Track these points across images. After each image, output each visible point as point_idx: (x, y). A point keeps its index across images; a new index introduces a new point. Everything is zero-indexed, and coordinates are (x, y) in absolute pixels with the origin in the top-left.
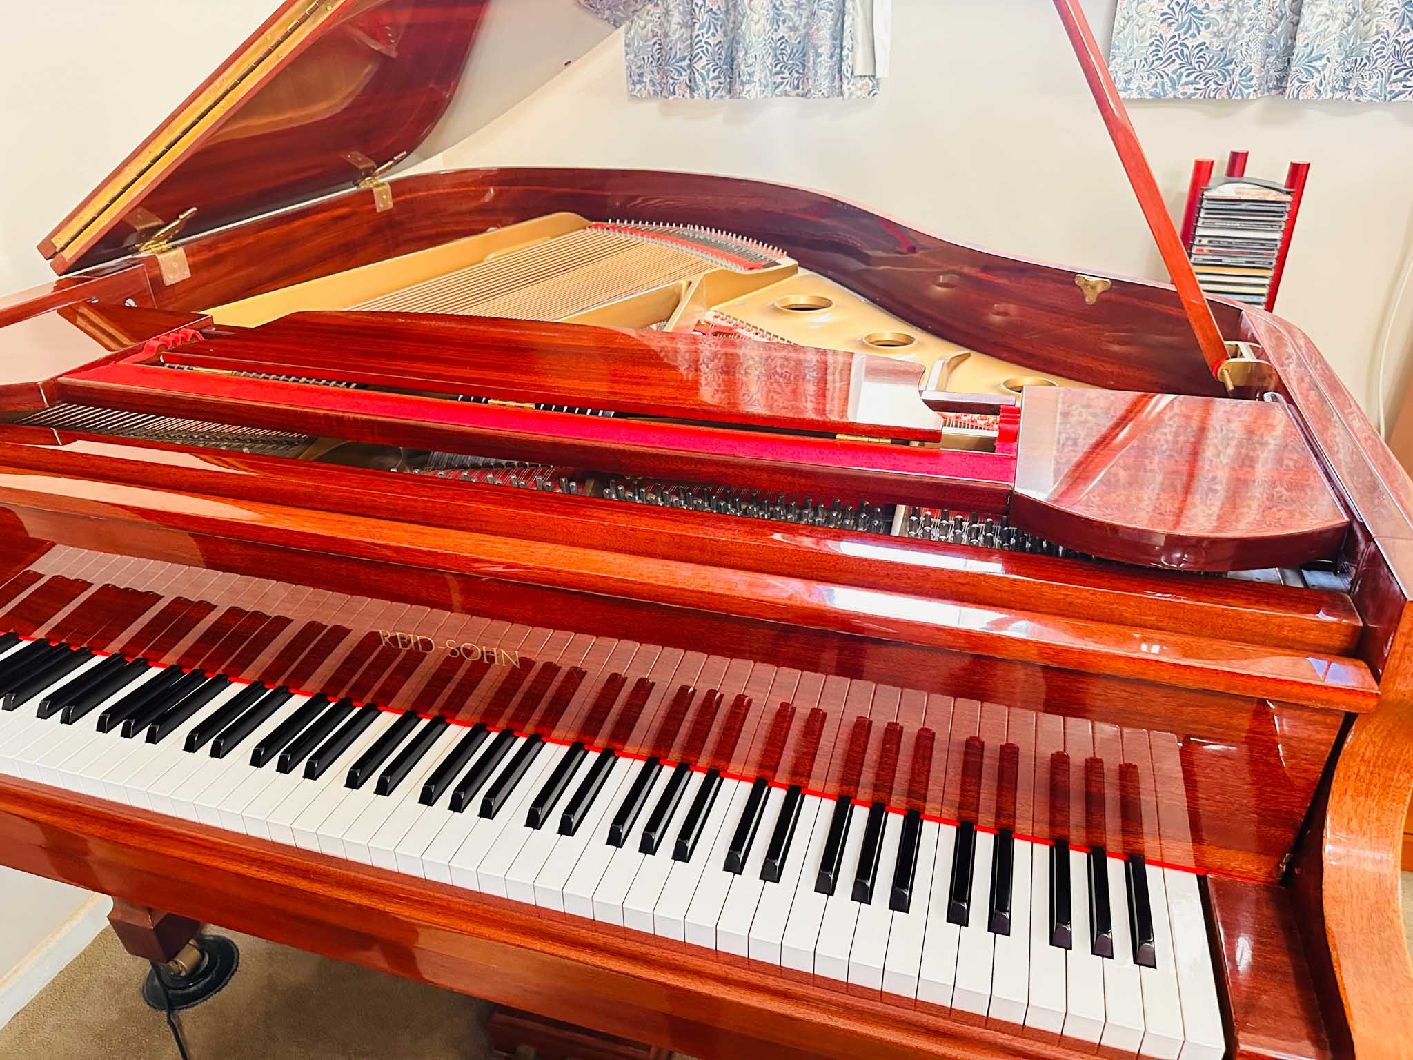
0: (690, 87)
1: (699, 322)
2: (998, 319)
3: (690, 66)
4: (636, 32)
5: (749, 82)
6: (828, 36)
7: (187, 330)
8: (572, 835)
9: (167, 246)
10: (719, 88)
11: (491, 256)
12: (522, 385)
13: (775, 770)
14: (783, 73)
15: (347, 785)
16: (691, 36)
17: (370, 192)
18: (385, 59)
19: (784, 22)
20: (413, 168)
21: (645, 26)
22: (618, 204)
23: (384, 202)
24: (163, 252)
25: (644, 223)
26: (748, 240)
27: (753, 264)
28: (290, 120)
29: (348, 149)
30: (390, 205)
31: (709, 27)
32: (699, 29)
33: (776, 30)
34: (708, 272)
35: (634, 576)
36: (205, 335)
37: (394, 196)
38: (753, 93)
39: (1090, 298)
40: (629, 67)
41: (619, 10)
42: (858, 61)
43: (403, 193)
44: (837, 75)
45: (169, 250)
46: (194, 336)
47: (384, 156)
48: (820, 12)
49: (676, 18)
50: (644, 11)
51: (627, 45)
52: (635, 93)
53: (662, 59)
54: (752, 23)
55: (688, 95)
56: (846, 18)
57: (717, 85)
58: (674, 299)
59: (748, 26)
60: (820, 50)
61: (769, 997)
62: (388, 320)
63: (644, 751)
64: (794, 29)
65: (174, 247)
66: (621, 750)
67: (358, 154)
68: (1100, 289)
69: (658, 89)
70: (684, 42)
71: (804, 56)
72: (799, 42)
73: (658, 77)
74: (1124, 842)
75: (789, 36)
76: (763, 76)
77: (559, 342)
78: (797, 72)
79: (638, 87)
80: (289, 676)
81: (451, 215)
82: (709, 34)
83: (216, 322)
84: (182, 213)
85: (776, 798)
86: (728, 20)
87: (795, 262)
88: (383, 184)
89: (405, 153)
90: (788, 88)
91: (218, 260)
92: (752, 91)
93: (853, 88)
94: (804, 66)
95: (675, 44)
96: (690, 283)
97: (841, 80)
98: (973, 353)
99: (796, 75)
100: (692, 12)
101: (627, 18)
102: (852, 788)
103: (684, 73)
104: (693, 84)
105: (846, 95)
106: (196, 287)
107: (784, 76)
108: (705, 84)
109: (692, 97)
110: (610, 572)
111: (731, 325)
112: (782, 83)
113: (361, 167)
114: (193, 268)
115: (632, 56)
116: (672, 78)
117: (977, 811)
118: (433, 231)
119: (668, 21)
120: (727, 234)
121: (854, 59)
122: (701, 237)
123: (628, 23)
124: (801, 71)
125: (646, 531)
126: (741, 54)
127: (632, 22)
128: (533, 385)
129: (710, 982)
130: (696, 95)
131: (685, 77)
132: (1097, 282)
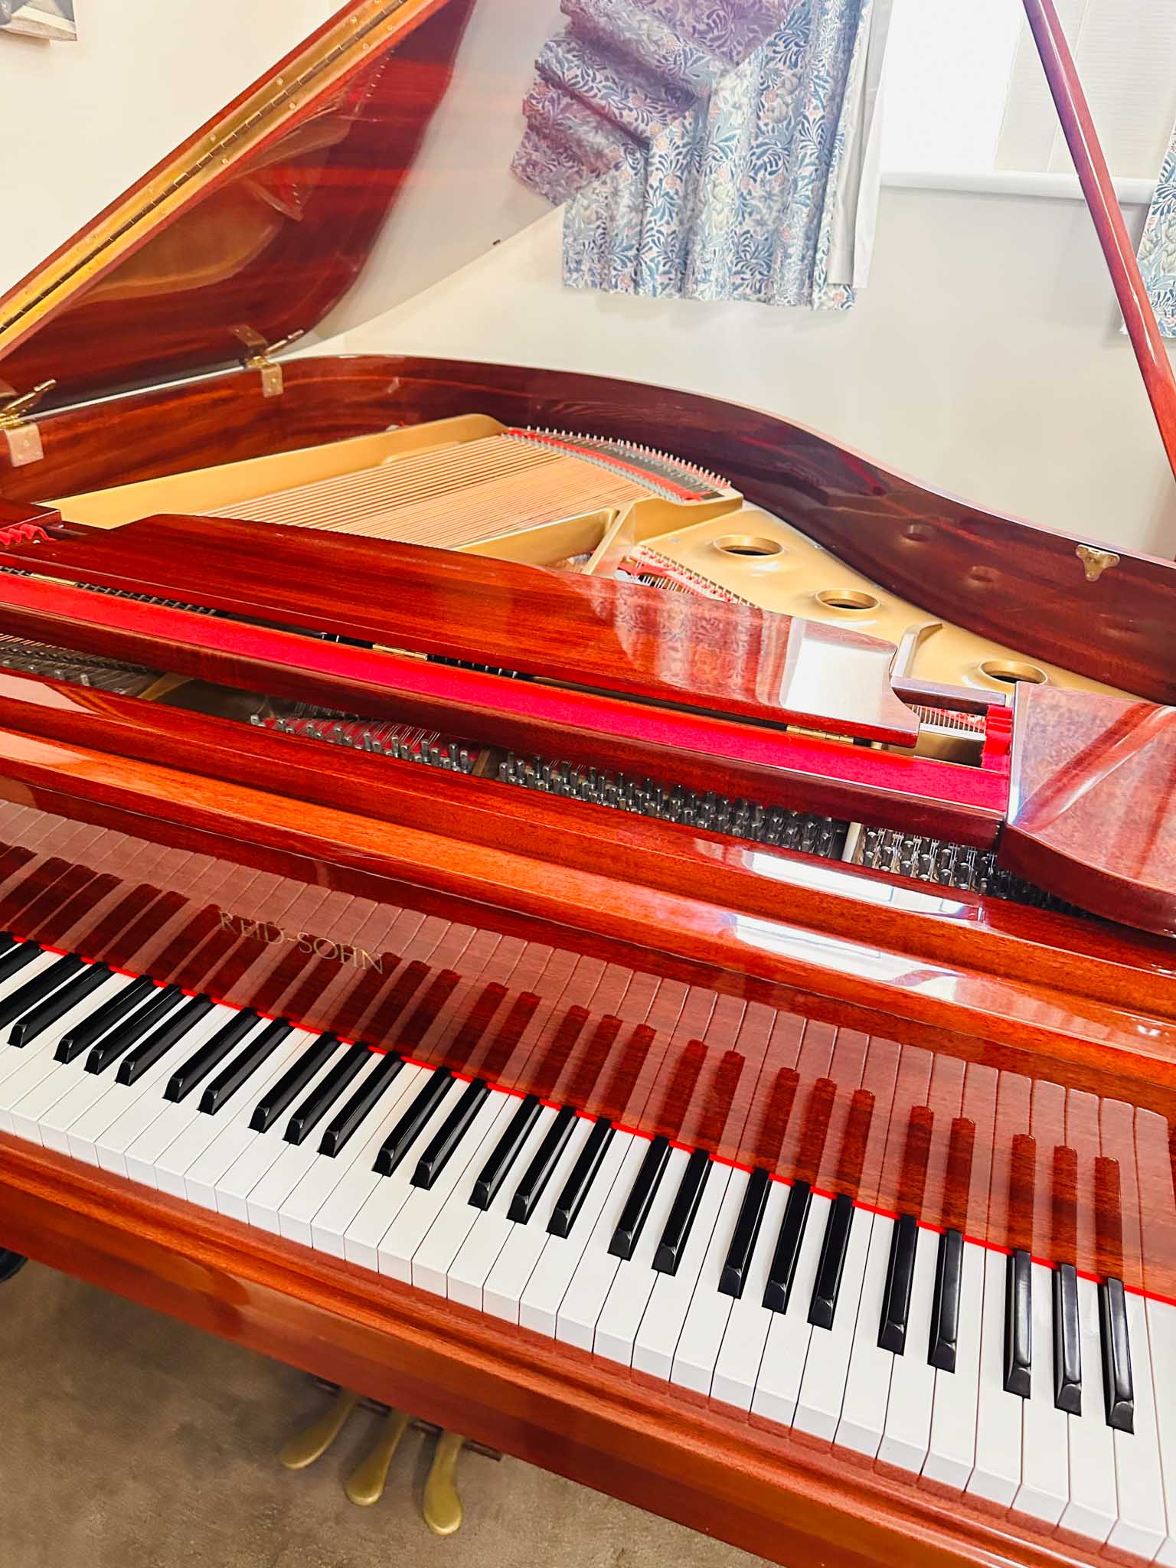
0: (635, 281)
1: (624, 559)
2: (975, 584)
3: (637, 257)
4: (578, 211)
5: (704, 281)
6: (801, 235)
7: (27, 527)
8: (428, 1188)
9: (19, 420)
10: (668, 285)
11: (390, 459)
12: (414, 630)
13: (678, 1128)
14: (744, 273)
15: (166, 1097)
16: (642, 223)
17: (257, 374)
18: (290, 221)
19: (750, 214)
20: (309, 349)
21: (589, 206)
22: (539, 407)
23: (273, 385)
24: (12, 427)
25: (567, 433)
26: (686, 464)
27: (692, 492)
28: (175, 284)
29: (237, 322)
30: (280, 390)
31: (663, 214)
32: (652, 215)
33: (740, 224)
34: (639, 500)
35: (531, 888)
36: (50, 533)
37: (285, 380)
38: (707, 294)
39: (1091, 574)
40: (566, 252)
41: (560, 185)
42: (832, 266)
43: (296, 377)
44: (807, 281)
45: (20, 426)
46: (37, 533)
47: (277, 334)
48: (794, 206)
49: (625, 200)
50: (588, 191)
51: (566, 226)
52: (570, 282)
53: (604, 246)
54: (714, 213)
55: (631, 290)
56: (824, 215)
57: (667, 281)
58: (598, 529)
59: (709, 218)
60: (791, 251)
61: (652, 1420)
62: (264, 533)
63: (522, 1086)
64: (760, 223)
65: (27, 423)
66: (495, 1082)
67: (247, 328)
68: (1105, 565)
69: (598, 280)
70: (632, 228)
71: (770, 255)
72: (766, 239)
73: (598, 266)
74: (1098, 1262)
75: (755, 232)
76: (721, 275)
77: (460, 577)
78: (761, 273)
79: (575, 275)
80: (110, 951)
81: (348, 406)
82: (663, 222)
83: (64, 519)
84: (38, 385)
85: (678, 1161)
86: (686, 207)
87: (739, 495)
88: (273, 365)
89: (301, 332)
90: (748, 291)
91: (75, 441)
92: (707, 291)
93: (824, 298)
94: (769, 267)
95: (623, 230)
96: (618, 512)
97: (811, 287)
98: (945, 624)
99: (759, 277)
100: (644, 195)
101: (570, 195)
102: (772, 1161)
103: (629, 264)
104: (638, 278)
105: (816, 306)
106: (47, 471)
107: (745, 276)
108: (653, 279)
109: (636, 293)
110: (503, 879)
111: (661, 566)
112: (742, 285)
113: (250, 344)
114: (47, 449)
115: (570, 240)
116: (615, 269)
117: (920, 1204)
118: (324, 423)
119: (616, 203)
120: (663, 454)
121: (828, 264)
122: (633, 456)
123: (570, 201)
124: (765, 273)
125: (549, 829)
126: (698, 248)
127: (574, 201)
128: (427, 631)
129: (583, 1393)
130: (641, 290)
131: (630, 269)
132: (1103, 557)
